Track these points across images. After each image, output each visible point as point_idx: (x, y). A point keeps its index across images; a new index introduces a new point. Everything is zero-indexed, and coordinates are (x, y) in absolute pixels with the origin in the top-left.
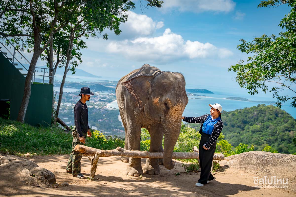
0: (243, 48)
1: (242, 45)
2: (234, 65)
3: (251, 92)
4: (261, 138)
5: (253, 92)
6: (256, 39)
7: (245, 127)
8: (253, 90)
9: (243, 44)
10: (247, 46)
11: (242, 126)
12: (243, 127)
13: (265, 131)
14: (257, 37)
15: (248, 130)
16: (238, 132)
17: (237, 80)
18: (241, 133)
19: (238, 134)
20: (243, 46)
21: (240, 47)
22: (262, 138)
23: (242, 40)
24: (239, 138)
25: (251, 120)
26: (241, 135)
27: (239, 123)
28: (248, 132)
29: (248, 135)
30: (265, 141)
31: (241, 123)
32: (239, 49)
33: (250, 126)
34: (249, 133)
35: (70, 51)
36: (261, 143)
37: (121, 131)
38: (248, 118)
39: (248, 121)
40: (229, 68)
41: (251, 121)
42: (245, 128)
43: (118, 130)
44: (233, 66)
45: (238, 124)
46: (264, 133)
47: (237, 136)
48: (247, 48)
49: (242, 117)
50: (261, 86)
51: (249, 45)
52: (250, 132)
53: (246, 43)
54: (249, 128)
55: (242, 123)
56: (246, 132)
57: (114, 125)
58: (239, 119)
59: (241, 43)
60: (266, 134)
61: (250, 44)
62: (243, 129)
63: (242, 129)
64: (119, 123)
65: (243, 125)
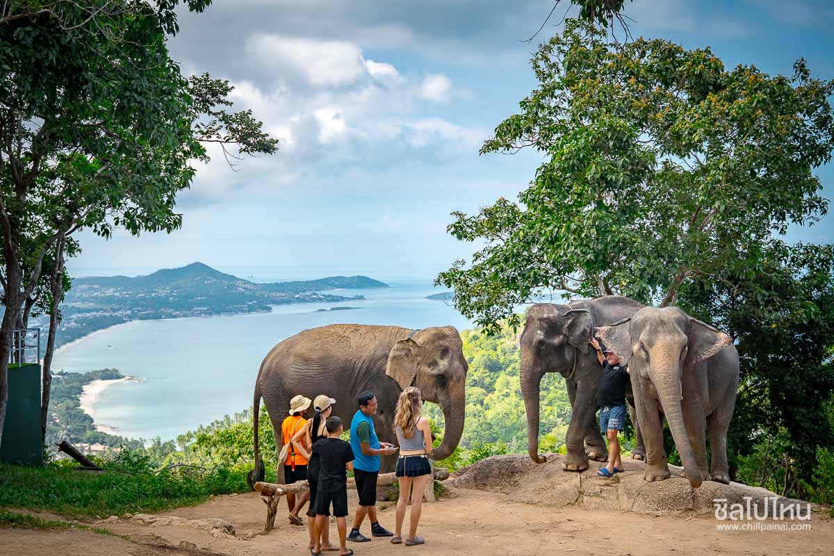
0: (460, 231)
1: (457, 225)
2: (446, 270)
3: (488, 330)
4: (545, 411)
5: (492, 331)
6: (485, 210)
7: (495, 381)
8: (490, 325)
9: (459, 223)
10: (468, 226)
11: (488, 380)
12: (491, 384)
13: (556, 388)
14: (488, 207)
15: (505, 390)
16: (475, 399)
17: (456, 306)
18: (485, 402)
19: (479, 406)
20: (460, 227)
21: (453, 230)
22: (549, 408)
23: (457, 214)
24: (482, 419)
25: (512, 358)
26: (487, 408)
27: (475, 371)
28: (507, 395)
29: (507, 406)
30: (559, 417)
31: (482, 370)
32: (452, 233)
33: (508, 377)
34: (510, 398)
35: (59, 275)
36: (547, 426)
37: (93, 447)
38: (502, 351)
39: (503, 364)
40: (436, 277)
41: (511, 361)
42: (497, 385)
43: (84, 445)
44: (444, 275)
45: (475, 373)
46: (554, 392)
47: (476, 413)
48: (469, 230)
49: (483, 352)
50: (506, 316)
51: (473, 222)
52: (513, 394)
53: (466, 218)
54: (508, 383)
55: (487, 371)
56: (501, 397)
57: (69, 430)
58: (474, 360)
59: (455, 219)
60: (558, 395)
61: (474, 220)
62: (490, 389)
63: (487, 388)
64: (84, 421)
65: (490, 375)
